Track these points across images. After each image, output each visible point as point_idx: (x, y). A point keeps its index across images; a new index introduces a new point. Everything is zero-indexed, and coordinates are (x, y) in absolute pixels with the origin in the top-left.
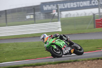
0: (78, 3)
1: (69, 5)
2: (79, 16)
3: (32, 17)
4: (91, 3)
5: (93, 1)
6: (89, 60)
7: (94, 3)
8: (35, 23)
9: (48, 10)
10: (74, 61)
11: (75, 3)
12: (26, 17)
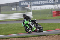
0: (41, 1)
1: (36, 3)
2: (42, 9)
3: (15, 9)
4: (49, 2)
5: (50, 1)
6: (56, 35)
7: (51, 2)
8: (17, 12)
9: (24, 5)
10: (48, 35)
11: (40, 2)
12: (12, 9)
